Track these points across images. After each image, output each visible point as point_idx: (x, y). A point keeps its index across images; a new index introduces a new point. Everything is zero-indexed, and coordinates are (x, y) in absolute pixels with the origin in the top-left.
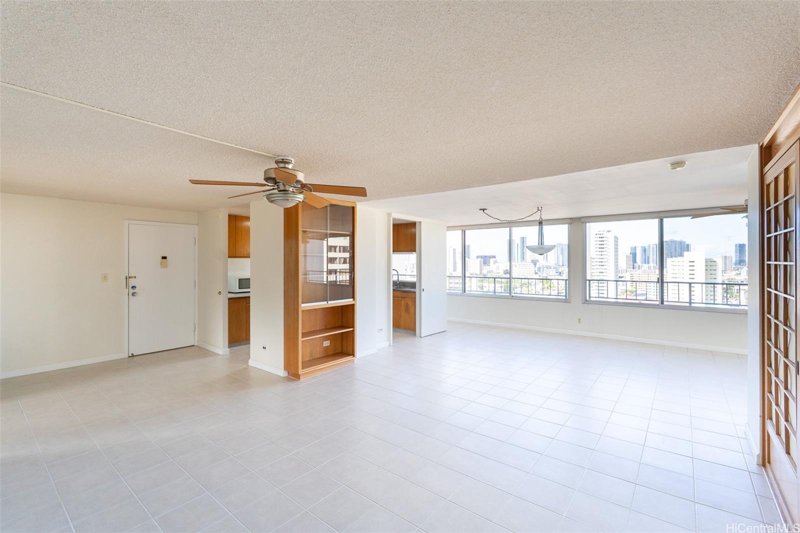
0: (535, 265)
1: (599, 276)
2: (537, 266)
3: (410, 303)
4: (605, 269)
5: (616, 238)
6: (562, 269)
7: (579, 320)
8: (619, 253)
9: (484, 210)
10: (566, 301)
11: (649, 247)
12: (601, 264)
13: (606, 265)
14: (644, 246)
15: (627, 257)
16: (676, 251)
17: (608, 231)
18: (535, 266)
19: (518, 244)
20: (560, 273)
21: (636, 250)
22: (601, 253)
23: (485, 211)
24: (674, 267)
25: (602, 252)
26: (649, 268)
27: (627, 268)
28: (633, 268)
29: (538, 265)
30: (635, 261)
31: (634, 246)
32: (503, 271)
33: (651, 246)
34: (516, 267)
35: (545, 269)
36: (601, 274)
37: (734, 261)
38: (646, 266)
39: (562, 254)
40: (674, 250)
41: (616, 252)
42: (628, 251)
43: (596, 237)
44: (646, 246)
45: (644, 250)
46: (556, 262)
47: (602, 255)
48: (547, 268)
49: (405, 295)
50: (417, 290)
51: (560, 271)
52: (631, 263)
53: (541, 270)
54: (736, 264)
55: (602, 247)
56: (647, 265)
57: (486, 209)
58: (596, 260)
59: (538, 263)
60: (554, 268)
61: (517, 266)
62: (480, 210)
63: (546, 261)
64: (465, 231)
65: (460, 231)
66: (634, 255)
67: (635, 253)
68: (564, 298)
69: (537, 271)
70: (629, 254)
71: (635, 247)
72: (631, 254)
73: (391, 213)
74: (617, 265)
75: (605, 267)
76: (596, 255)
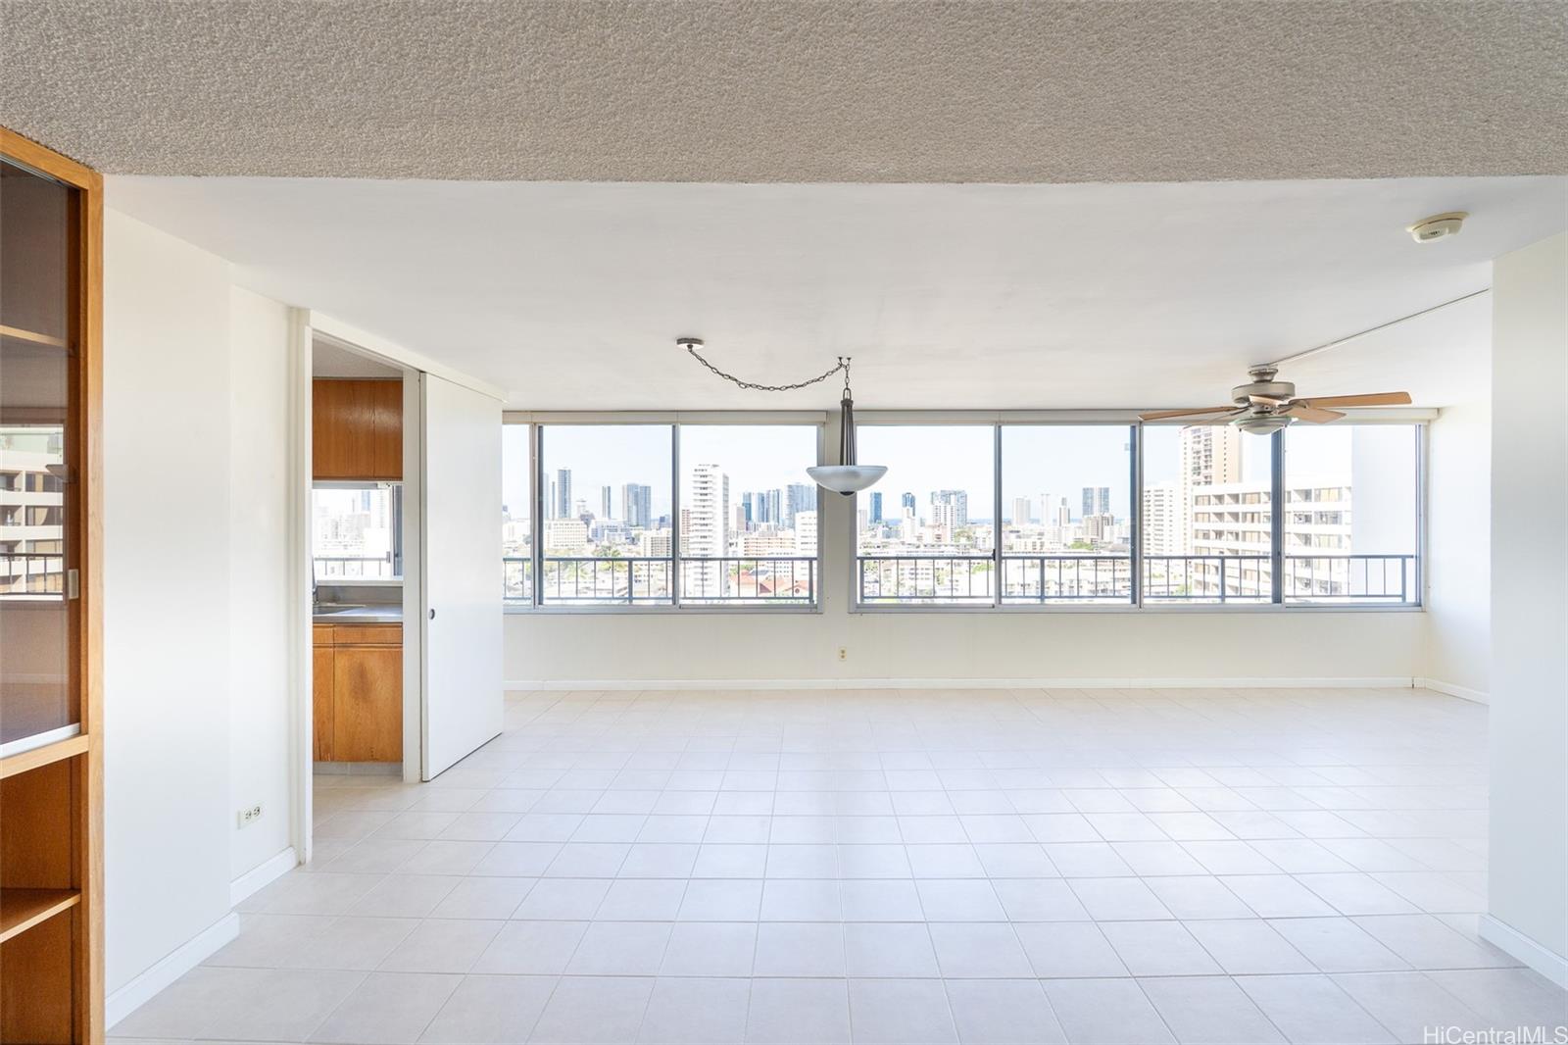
0: (587, 524)
1: (700, 543)
2: (590, 529)
3: (374, 663)
4: (709, 530)
5: (726, 478)
6: (637, 532)
7: (843, 652)
8: (730, 503)
9: (690, 342)
10: (812, 609)
11: (768, 494)
12: (703, 522)
13: (711, 524)
14: (761, 492)
15: (738, 509)
16: (802, 501)
17: (715, 466)
18: (588, 527)
19: (554, 483)
20: (633, 539)
21: (750, 499)
22: (703, 504)
23: (696, 347)
24: (804, 527)
25: (704, 500)
26: (769, 528)
27: (738, 528)
28: (747, 529)
29: (593, 525)
30: (749, 518)
31: (749, 491)
32: (522, 538)
33: (771, 493)
34: (550, 528)
35: (606, 532)
36: (703, 540)
37: (869, 518)
38: (764, 525)
39: (637, 504)
40: (800, 499)
41: (726, 501)
42: (740, 501)
43: (695, 476)
44: (765, 492)
45: (762, 500)
46: (626, 519)
47: (704, 507)
48: (610, 530)
49: (353, 635)
50: (408, 615)
51: (633, 536)
52: (744, 520)
53: (599, 535)
54: (871, 522)
55: (704, 492)
56: (766, 524)
57: (699, 342)
58: (695, 515)
59: (593, 521)
60: (622, 530)
61: (553, 526)
62: (680, 341)
63: (607, 518)
64: (540, 428)
65: (527, 427)
66: (748, 506)
67: (750, 504)
68: (807, 602)
69: (590, 537)
70: (741, 505)
71: (750, 494)
72: (743, 505)
73: (307, 310)
74: (727, 524)
75: (708, 528)
76: (696, 506)
